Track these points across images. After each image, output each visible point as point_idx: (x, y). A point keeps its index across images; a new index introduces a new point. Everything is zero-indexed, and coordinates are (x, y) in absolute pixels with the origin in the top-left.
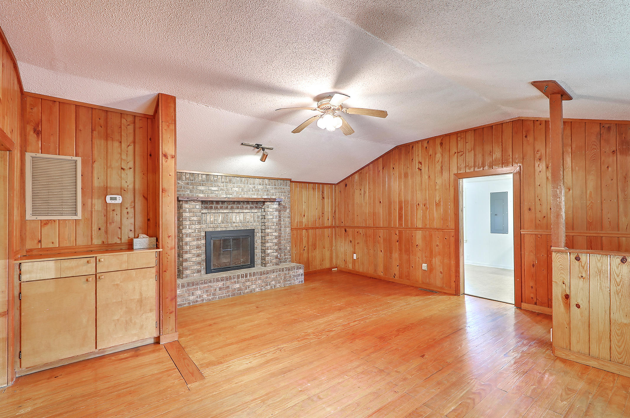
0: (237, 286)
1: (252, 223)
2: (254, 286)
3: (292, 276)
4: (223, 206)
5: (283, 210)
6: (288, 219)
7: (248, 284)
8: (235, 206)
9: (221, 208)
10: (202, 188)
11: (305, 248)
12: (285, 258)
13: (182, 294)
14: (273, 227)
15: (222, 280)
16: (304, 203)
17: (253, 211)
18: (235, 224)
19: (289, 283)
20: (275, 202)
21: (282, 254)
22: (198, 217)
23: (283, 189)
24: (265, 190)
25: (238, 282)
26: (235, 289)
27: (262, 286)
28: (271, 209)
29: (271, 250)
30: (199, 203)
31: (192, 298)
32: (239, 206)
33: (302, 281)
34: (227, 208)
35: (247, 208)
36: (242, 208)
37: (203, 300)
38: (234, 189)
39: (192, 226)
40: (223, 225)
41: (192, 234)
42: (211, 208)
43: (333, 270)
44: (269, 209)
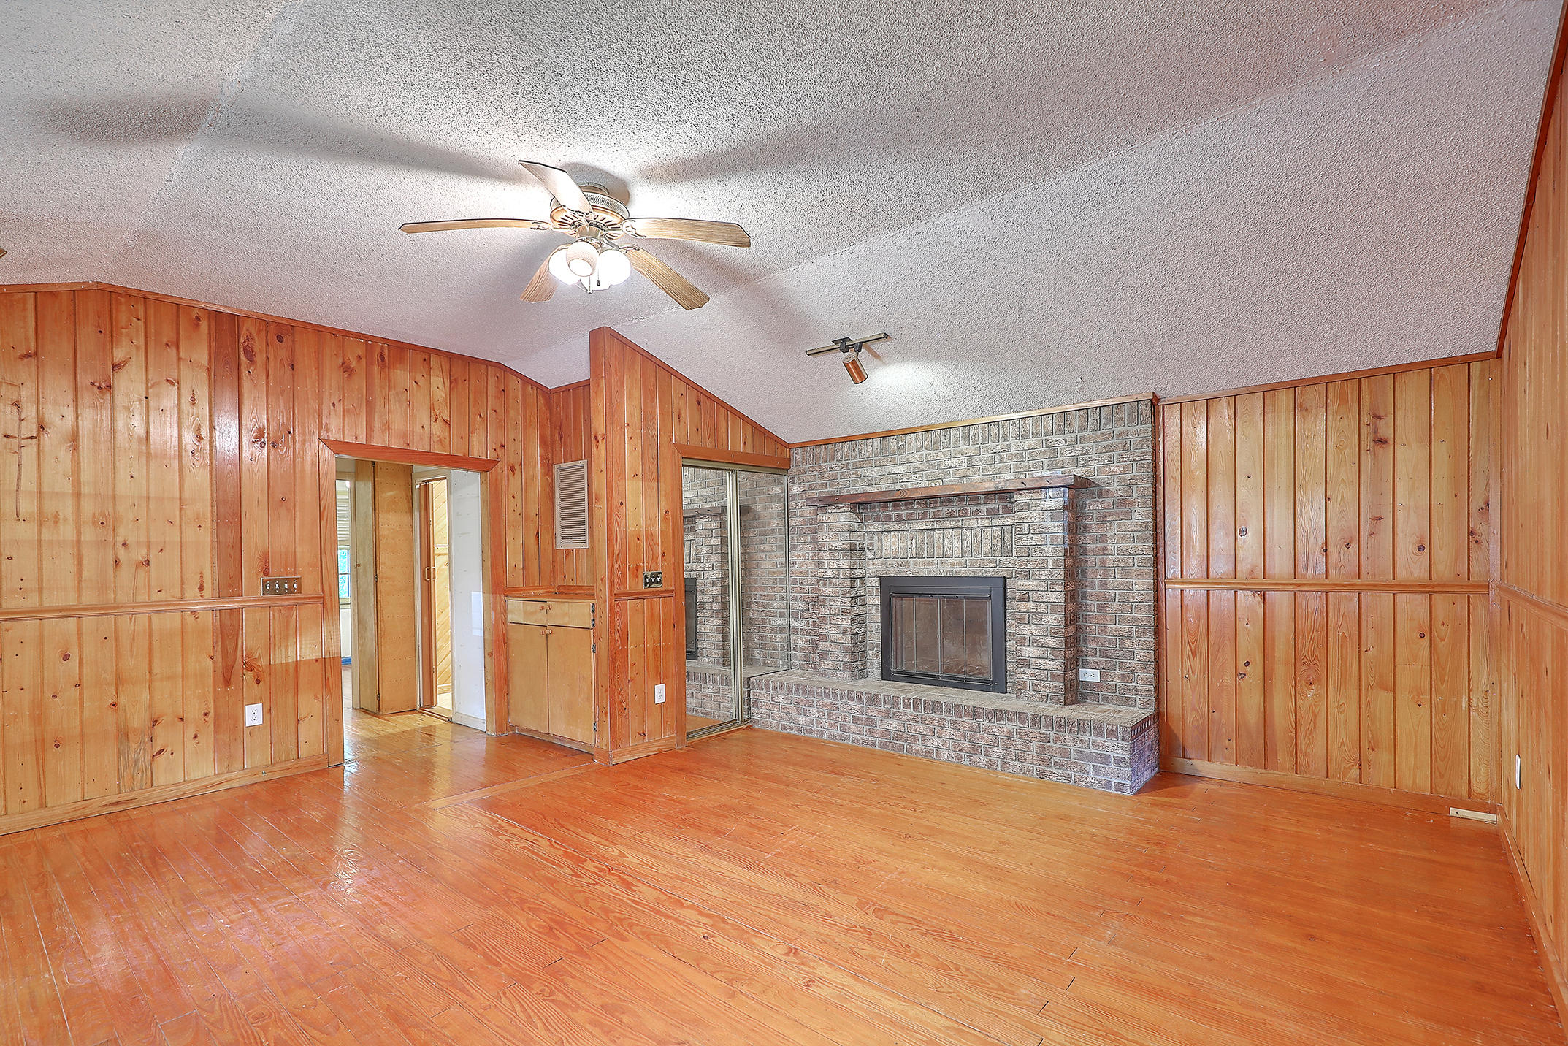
0: (893, 725)
1: (1001, 559)
2: (937, 742)
3: (1073, 755)
4: (914, 513)
5: (1116, 514)
6: (1141, 546)
7: (919, 728)
8: (944, 511)
9: (910, 517)
10: (873, 472)
11: (1249, 668)
12: (1126, 690)
13: (788, 706)
14: (1044, 574)
15: (859, 699)
16: (1241, 479)
17: (997, 522)
18: (950, 561)
19: (1059, 772)
20: (1051, 490)
21: (1111, 673)
22: (843, 542)
23: (1118, 435)
24: (1045, 453)
25: (896, 717)
26: (888, 731)
27: (961, 750)
28: (1035, 514)
29: (1035, 649)
30: (846, 509)
31: (802, 720)
32: (954, 509)
33: (1119, 787)
34: (923, 517)
35: (977, 514)
36: (964, 515)
37: (822, 733)
38: (947, 462)
39: (833, 561)
40: (920, 562)
41: (834, 580)
42: (888, 518)
43: (1453, 811)
44: (1029, 514)
